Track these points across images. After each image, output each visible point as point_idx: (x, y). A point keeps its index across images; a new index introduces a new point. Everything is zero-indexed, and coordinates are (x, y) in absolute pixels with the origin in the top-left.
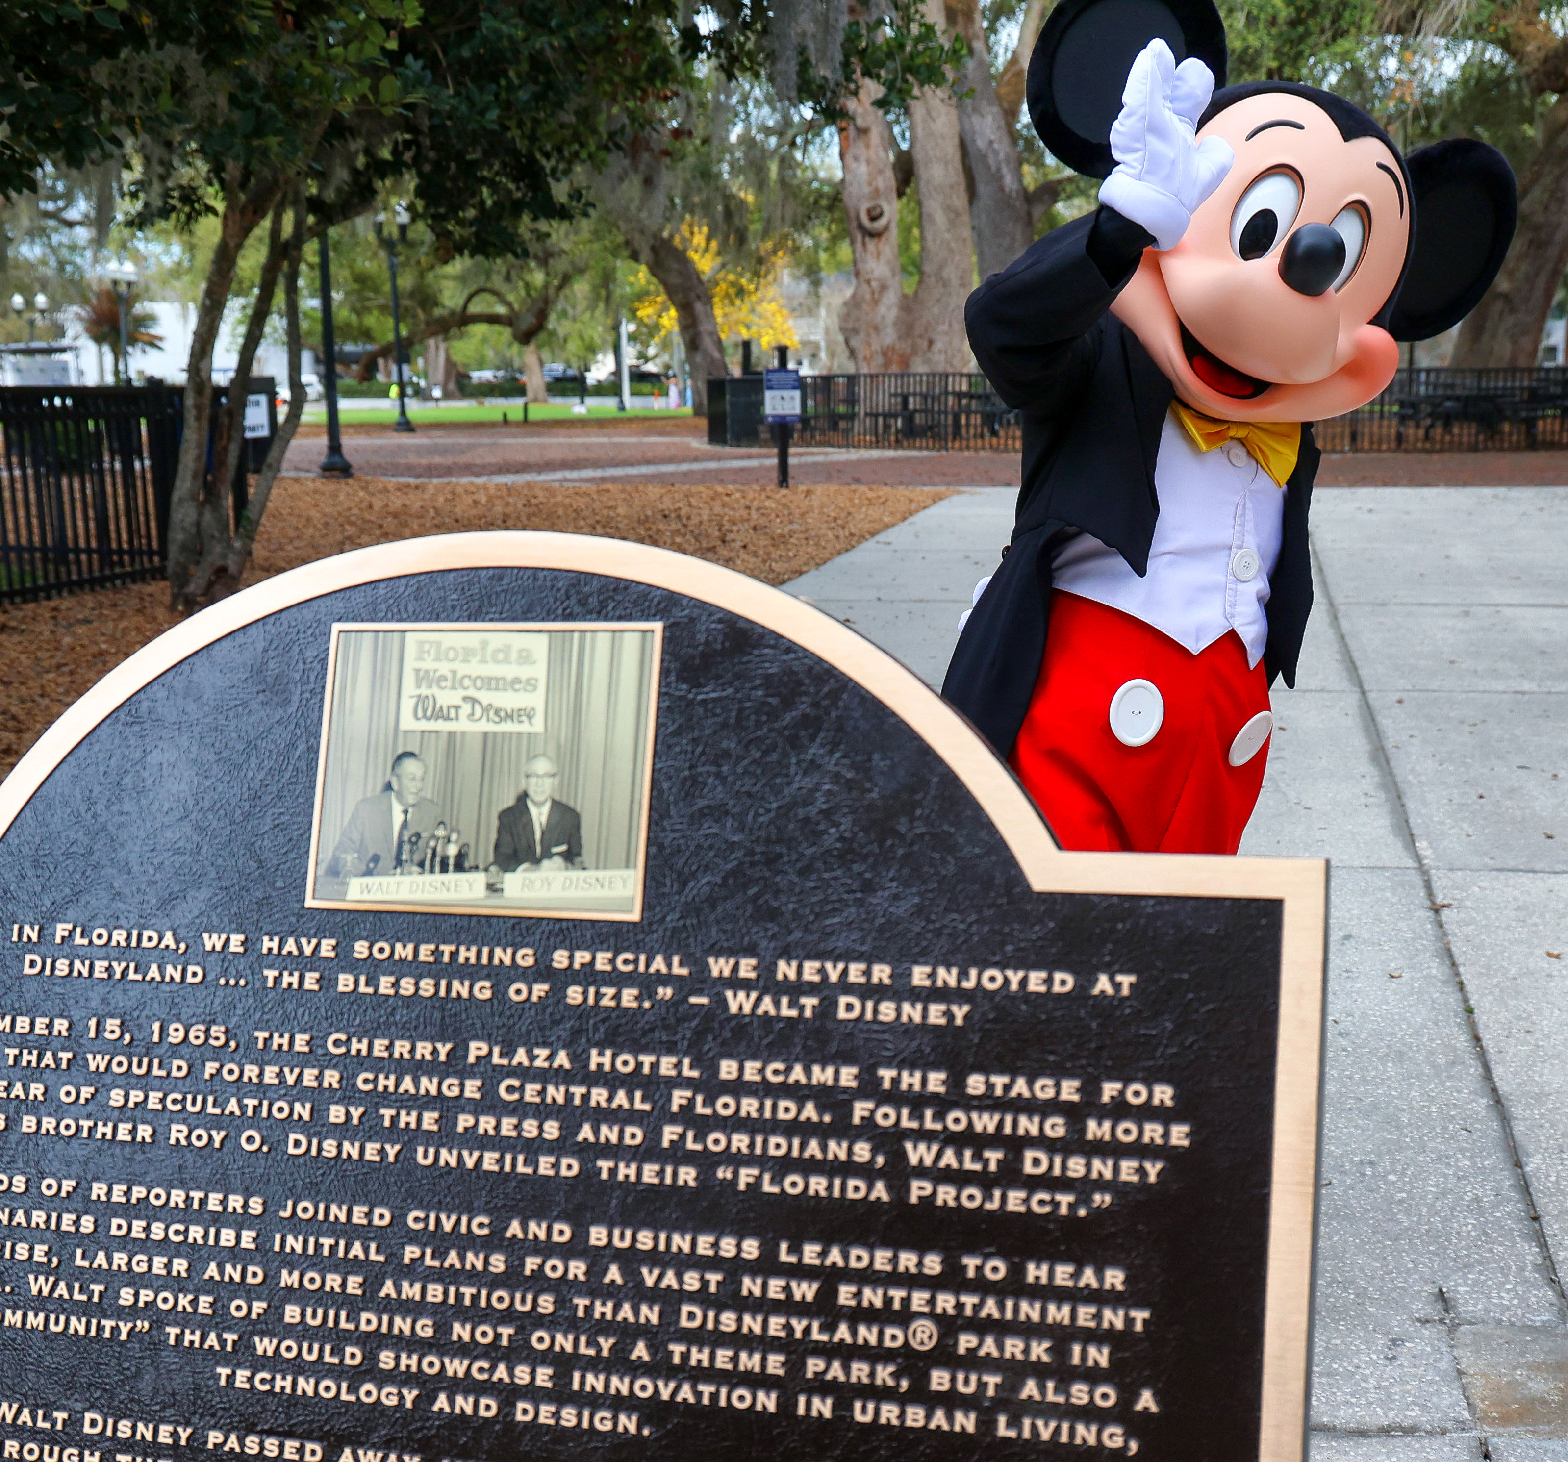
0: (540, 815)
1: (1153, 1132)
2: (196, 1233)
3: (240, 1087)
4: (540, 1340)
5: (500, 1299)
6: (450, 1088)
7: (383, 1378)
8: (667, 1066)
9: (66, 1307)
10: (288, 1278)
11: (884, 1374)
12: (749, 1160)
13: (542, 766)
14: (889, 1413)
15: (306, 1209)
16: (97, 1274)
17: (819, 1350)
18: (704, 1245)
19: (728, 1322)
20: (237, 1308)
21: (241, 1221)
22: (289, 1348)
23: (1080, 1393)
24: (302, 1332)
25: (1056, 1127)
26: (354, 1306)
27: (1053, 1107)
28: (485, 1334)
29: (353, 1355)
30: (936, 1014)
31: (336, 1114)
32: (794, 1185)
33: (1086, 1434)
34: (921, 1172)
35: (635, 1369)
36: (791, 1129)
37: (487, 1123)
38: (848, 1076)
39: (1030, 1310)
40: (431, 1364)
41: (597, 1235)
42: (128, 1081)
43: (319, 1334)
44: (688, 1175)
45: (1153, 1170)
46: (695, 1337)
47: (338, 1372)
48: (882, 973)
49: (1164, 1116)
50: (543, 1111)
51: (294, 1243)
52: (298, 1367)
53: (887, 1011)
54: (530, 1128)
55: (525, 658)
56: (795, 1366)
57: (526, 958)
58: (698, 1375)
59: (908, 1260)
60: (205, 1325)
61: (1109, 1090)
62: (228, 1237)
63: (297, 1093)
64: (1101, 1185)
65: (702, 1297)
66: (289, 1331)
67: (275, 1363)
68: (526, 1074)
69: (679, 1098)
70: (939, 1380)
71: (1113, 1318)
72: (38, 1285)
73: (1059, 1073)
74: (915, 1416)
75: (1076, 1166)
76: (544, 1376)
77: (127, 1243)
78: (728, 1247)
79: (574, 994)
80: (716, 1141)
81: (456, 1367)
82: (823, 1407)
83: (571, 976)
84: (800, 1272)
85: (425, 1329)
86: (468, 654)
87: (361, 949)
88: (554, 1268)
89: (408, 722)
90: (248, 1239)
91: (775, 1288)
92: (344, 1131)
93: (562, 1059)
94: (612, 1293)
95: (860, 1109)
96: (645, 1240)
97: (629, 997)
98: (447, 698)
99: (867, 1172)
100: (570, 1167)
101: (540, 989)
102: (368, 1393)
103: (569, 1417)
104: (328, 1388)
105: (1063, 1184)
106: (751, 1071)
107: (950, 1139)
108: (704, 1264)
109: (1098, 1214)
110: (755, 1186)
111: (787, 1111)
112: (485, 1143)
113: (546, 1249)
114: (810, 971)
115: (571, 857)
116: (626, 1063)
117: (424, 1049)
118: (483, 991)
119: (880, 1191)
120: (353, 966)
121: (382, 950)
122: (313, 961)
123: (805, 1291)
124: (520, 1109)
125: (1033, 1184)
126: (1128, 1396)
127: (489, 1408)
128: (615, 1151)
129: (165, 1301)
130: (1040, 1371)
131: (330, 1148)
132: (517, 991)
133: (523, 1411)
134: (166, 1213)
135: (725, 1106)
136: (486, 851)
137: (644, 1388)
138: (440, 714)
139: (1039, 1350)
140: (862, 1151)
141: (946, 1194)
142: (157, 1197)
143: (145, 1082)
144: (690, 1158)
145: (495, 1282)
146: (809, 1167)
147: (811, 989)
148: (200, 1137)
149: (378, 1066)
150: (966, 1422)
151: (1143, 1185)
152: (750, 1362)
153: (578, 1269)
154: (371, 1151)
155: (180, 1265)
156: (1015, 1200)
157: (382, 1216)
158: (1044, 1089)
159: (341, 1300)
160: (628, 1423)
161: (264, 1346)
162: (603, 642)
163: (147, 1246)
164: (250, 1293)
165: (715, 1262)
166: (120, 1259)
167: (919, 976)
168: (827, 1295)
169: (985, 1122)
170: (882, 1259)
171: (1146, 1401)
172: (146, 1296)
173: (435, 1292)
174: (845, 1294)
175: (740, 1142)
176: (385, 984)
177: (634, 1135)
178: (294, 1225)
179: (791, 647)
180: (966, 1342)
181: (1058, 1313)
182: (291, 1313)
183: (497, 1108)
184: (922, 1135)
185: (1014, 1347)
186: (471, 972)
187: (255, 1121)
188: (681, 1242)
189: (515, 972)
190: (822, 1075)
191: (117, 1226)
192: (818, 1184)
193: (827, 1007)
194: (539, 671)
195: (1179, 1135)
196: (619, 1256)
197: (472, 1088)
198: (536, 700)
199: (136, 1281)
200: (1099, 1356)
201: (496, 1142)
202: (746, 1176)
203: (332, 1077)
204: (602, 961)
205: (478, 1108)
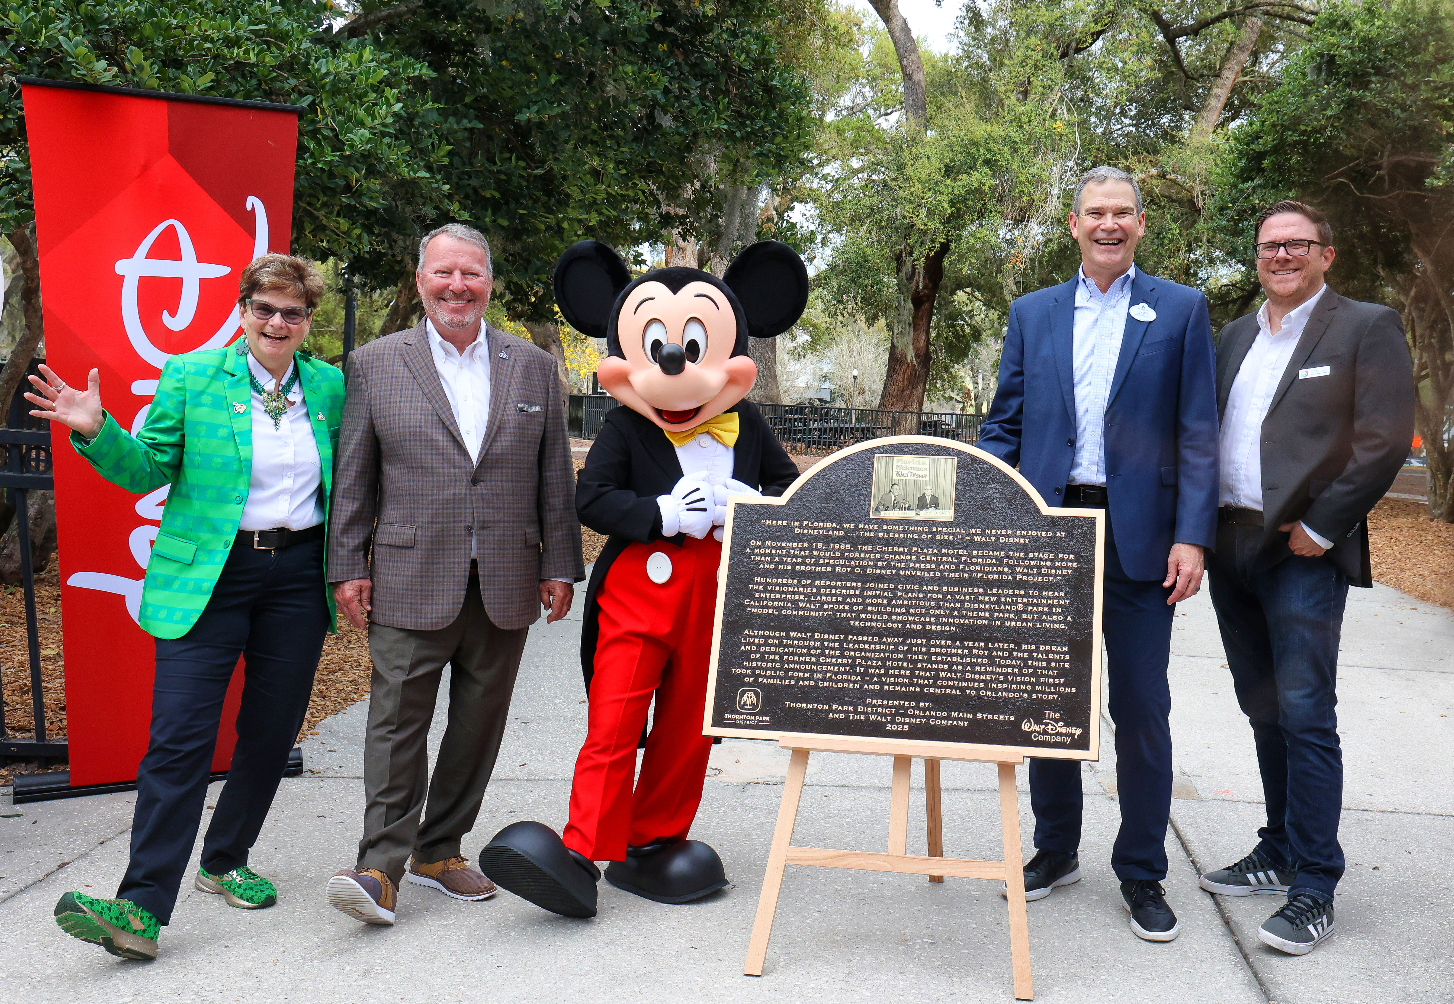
0: (928, 498)
1: (1070, 564)
2: (844, 591)
3: (854, 559)
4: (932, 612)
5: (922, 603)
6: (908, 557)
7: (893, 622)
8: (960, 552)
9: (811, 610)
10: (868, 601)
11: (1012, 616)
12: (980, 572)
13: (929, 487)
14: (1013, 623)
15: (872, 585)
16: (818, 602)
17: (997, 611)
18: (970, 590)
19: (976, 606)
20: (855, 608)
21: (855, 589)
22: (869, 616)
23: (1055, 618)
24: (872, 613)
25: (1049, 564)
26: (885, 606)
27: (1049, 559)
28: (918, 611)
29: (885, 617)
30: (1022, 540)
31: (880, 564)
32: (990, 576)
33: (1056, 626)
34: (1019, 573)
35: (954, 617)
36: (989, 565)
37: (917, 565)
38: (1002, 554)
39: (1044, 601)
40: (905, 618)
41: (945, 589)
42: (824, 558)
43: (877, 613)
44: (966, 575)
45: (1070, 572)
46: (967, 610)
47: (881, 621)
48: (1010, 532)
49: (1072, 561)
50: (931, 562)
51: (870, 593)
52: (871, 620)
53: (1011, 540)
54: (928, 566)
55: (924, 463)
56: (992, 615)
57: (926, 529)
58: (969, 618)
59: (1017, 592)
60: (846, 612)
61: (1060, 556)
62: (852, 592)
63: (870, 559)
64: (1059, 575)
65: (970, 601)
66: (869, 612)
67: (865, 620)
68: (926, 554)
69: (963, 559)
70: (1024, 616)
71: (1062, 602)
72: (801, 605)
73: (1049, 552)
74: (1019, 624)
75: (1053, 571)
76: (933, 620)
77: (826, 595)
78: (976, 590)
79: (938, 537)
80: (972, 568)
81: (911, 618)
82: (998, 623)
83: (937, 533)
84: (993, 595)
85: (903, 610)
86: (909, 462)
87: (885, 527)
88: (935, 596)
89: (895, 477)
90: (857, 592)
91: (987, 598)
92: (882, 568)
93: (935, 551)
94: (948, 601)
95: (1005, 561)
96: (956, 589)
97: (951, 537)
98: (904, 472)
99: (1008, 574)
100: (938, 574)
101: (929, 536)
102: (889, 625)
103: (939, 628)
104: (879, 625)
105: (1051, 575)
106: (980, 553)
107: (1025, 567)
108: (969, 594)
109: (1058, 581)
110: (982, 577)
111: (989, 561)
112: (916, 569)
113: (933, 592)
114: (993, 532)
115: (936, 507)
116: (951, 552)
117: (901, 549)
118: (916, 536)
119: (1010, 577)
120: (884, 531)
121: (890, 527)
122: (873, 530)
123: (994, 599)
124: (926, 562)
125: (1043, 575)
126: (1065, 617)
127: (920, 627)
128: (950, 571)
129: (836, 607)
130: (1046, 614)
131: (878, 571)
132: (924, 536)
133: (928, 627)
134: (836, 588)
135: (974, 560)
136: (915, 506)
137: (957, 621)
138: (903, 475)
139: (1046, 609)
140: (1006, 569)
141: (1025, 578)
142: (833, 583)
143: (830, 558)
144: (966, 572)
145: (920, 600)
146: (994, 573)
147: (993, 535)
148: (844, 570)
149: (890, 553)
150: (1030, 624)
151: (1068, 575)
152: (981, 614)
153: (940, 596)
154: (889, 572)
155: (840, 599)
156: (1040, 579)
157: (892, 586)
158: (1046, 556)
159: (882, 605)
160: (953, 628)
161: (863, 616)
162: (943, 461)
163: (832, 595)
164: (859, 604)
165: (973, 594)
166: (824, 598)
167: (1018, 533)
168: (999, 599)
169: (1033, 563)
170: (1011, 592)
171: (1069, 618)
172: (831, 606)
173: (906, 602)
174: (1003, 599)
175: (978, 568)
176: (891, 535)
177: (953, 567)
178: (870, 589)
179: (987, 463)
180: (1030, 608)
181: (1050, 602)
182: (869, 608)
183: (920, 562)
184: (1019, 566)
185: (1041, 609)
186: (913, 532)
187: (859, 566)
188: (965, 590)
189: (924, 532)
190: (997, 554)
191: (822, 591)
192: (996, 576)
193: (997, 539)
194: (927, 466)
195: (1075, 565)
196: (950, 593)
197: (913, 558)
198: (927, 473)
199: (829, 603)
200: (1059, 610)
201: (920, 569)
202: (979, 575)
203: (878, 556)
204: (944, 530)
205: (915, 562)
